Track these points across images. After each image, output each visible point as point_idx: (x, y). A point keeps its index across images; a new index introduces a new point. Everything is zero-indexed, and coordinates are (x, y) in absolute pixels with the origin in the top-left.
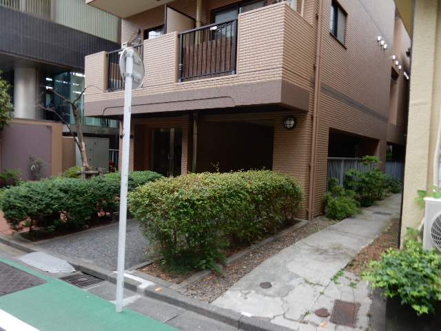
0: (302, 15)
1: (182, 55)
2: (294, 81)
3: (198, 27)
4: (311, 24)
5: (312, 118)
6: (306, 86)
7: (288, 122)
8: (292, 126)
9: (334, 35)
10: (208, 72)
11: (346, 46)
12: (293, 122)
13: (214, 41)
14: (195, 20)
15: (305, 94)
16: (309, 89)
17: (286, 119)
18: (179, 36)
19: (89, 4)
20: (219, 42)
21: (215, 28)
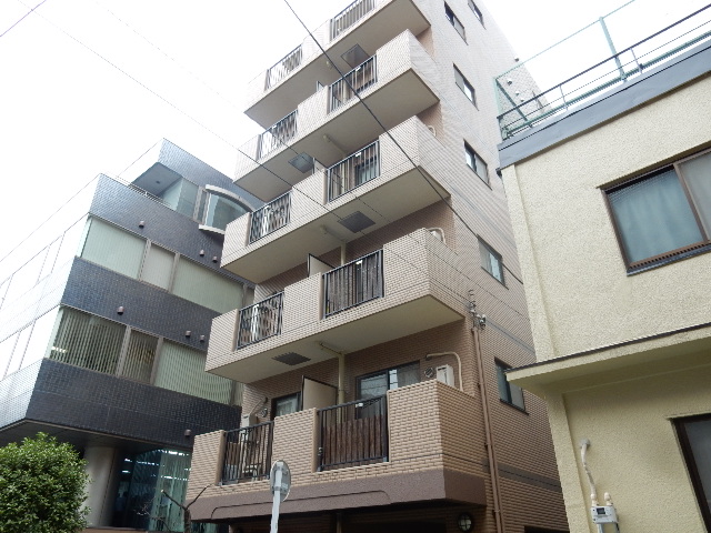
0: (461, 390)
1: (323, 436)
2: (462, 469)
3: (341, 402)
4: (473, 395)
5: (494, 514)
6: (478, 472)
7: (463, 523)
8: (468, 527)
9: (508, 402)
10: (355, 458)
11: (528, 410)
12: (469, 522)
13: (361, 420)
14: (337, 388)
15: (478, 483)
16: (483, 475)
17: (459, 519)
18: (318, 413)
19: (209, 371)
20: (366, 421)
21: (361, 405)
